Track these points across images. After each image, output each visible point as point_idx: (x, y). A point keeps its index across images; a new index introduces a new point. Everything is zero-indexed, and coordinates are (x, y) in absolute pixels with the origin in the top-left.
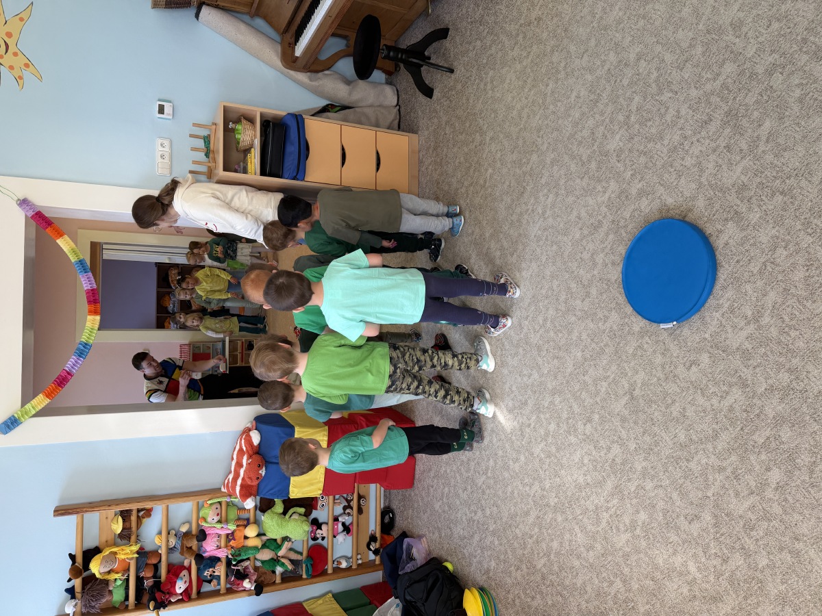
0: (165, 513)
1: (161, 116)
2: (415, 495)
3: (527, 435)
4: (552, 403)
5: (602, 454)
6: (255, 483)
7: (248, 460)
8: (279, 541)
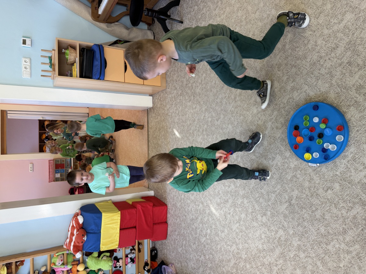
0: (32, 262)
1: (24, 45)
2: (168, 242)
3: (228, 219)
4: (242, 202)
5: (273, 234)
6: (81, 244)
7: (77, 232)
8: (96, 271)
